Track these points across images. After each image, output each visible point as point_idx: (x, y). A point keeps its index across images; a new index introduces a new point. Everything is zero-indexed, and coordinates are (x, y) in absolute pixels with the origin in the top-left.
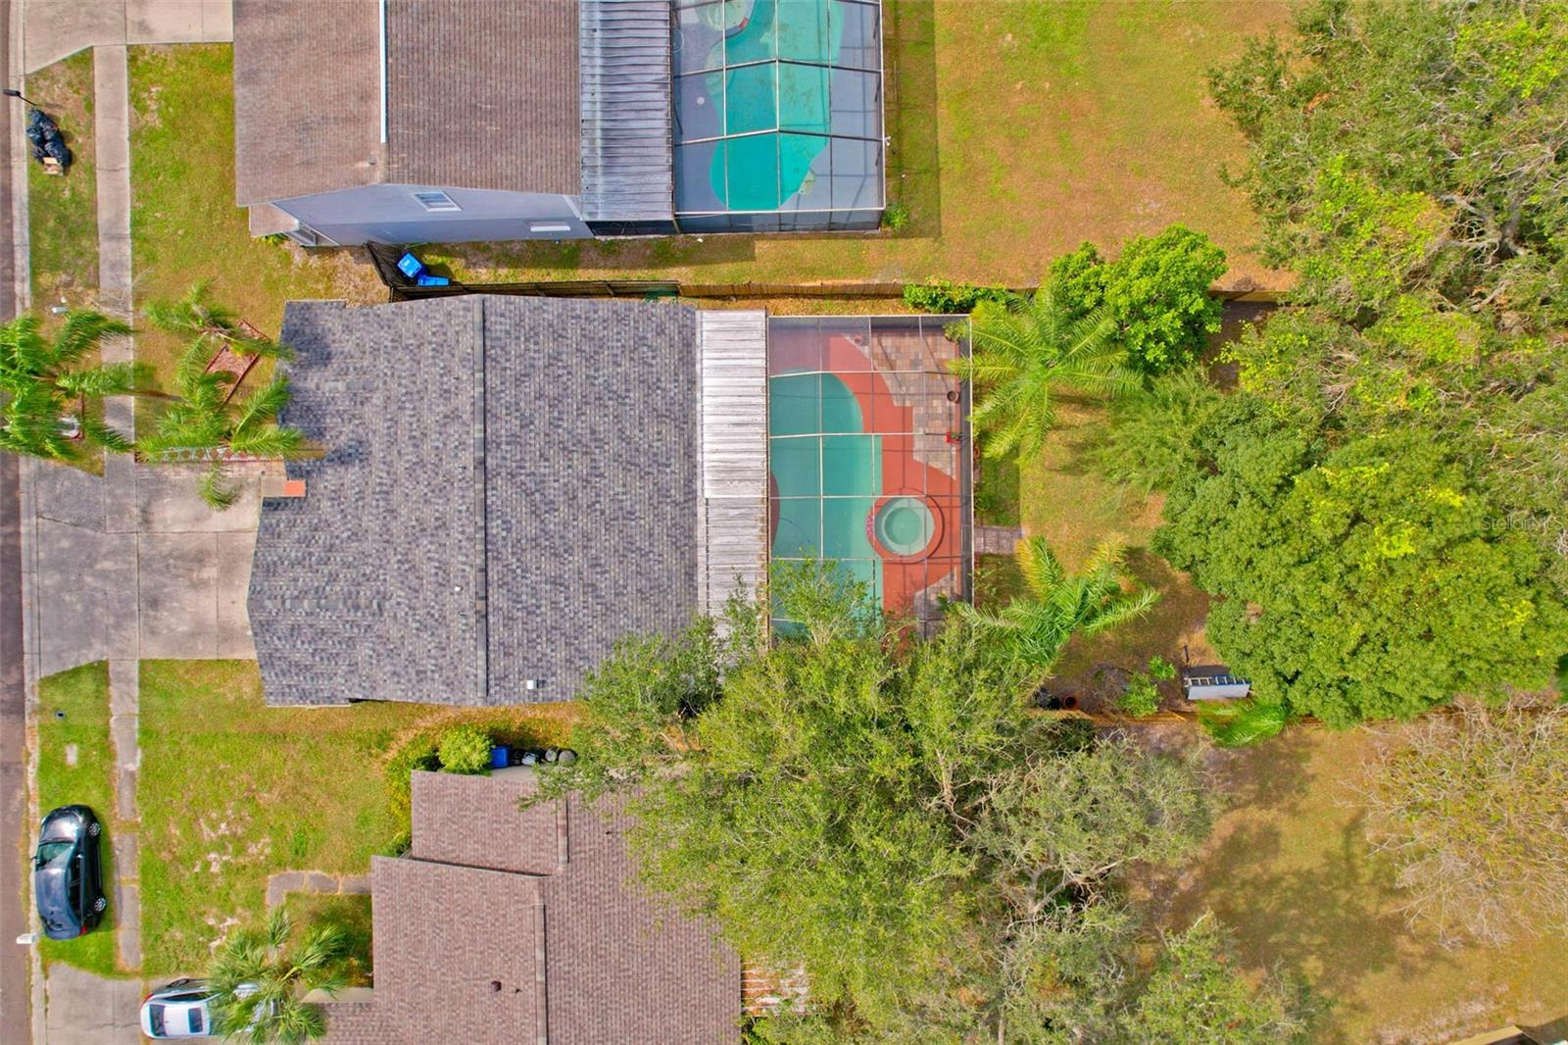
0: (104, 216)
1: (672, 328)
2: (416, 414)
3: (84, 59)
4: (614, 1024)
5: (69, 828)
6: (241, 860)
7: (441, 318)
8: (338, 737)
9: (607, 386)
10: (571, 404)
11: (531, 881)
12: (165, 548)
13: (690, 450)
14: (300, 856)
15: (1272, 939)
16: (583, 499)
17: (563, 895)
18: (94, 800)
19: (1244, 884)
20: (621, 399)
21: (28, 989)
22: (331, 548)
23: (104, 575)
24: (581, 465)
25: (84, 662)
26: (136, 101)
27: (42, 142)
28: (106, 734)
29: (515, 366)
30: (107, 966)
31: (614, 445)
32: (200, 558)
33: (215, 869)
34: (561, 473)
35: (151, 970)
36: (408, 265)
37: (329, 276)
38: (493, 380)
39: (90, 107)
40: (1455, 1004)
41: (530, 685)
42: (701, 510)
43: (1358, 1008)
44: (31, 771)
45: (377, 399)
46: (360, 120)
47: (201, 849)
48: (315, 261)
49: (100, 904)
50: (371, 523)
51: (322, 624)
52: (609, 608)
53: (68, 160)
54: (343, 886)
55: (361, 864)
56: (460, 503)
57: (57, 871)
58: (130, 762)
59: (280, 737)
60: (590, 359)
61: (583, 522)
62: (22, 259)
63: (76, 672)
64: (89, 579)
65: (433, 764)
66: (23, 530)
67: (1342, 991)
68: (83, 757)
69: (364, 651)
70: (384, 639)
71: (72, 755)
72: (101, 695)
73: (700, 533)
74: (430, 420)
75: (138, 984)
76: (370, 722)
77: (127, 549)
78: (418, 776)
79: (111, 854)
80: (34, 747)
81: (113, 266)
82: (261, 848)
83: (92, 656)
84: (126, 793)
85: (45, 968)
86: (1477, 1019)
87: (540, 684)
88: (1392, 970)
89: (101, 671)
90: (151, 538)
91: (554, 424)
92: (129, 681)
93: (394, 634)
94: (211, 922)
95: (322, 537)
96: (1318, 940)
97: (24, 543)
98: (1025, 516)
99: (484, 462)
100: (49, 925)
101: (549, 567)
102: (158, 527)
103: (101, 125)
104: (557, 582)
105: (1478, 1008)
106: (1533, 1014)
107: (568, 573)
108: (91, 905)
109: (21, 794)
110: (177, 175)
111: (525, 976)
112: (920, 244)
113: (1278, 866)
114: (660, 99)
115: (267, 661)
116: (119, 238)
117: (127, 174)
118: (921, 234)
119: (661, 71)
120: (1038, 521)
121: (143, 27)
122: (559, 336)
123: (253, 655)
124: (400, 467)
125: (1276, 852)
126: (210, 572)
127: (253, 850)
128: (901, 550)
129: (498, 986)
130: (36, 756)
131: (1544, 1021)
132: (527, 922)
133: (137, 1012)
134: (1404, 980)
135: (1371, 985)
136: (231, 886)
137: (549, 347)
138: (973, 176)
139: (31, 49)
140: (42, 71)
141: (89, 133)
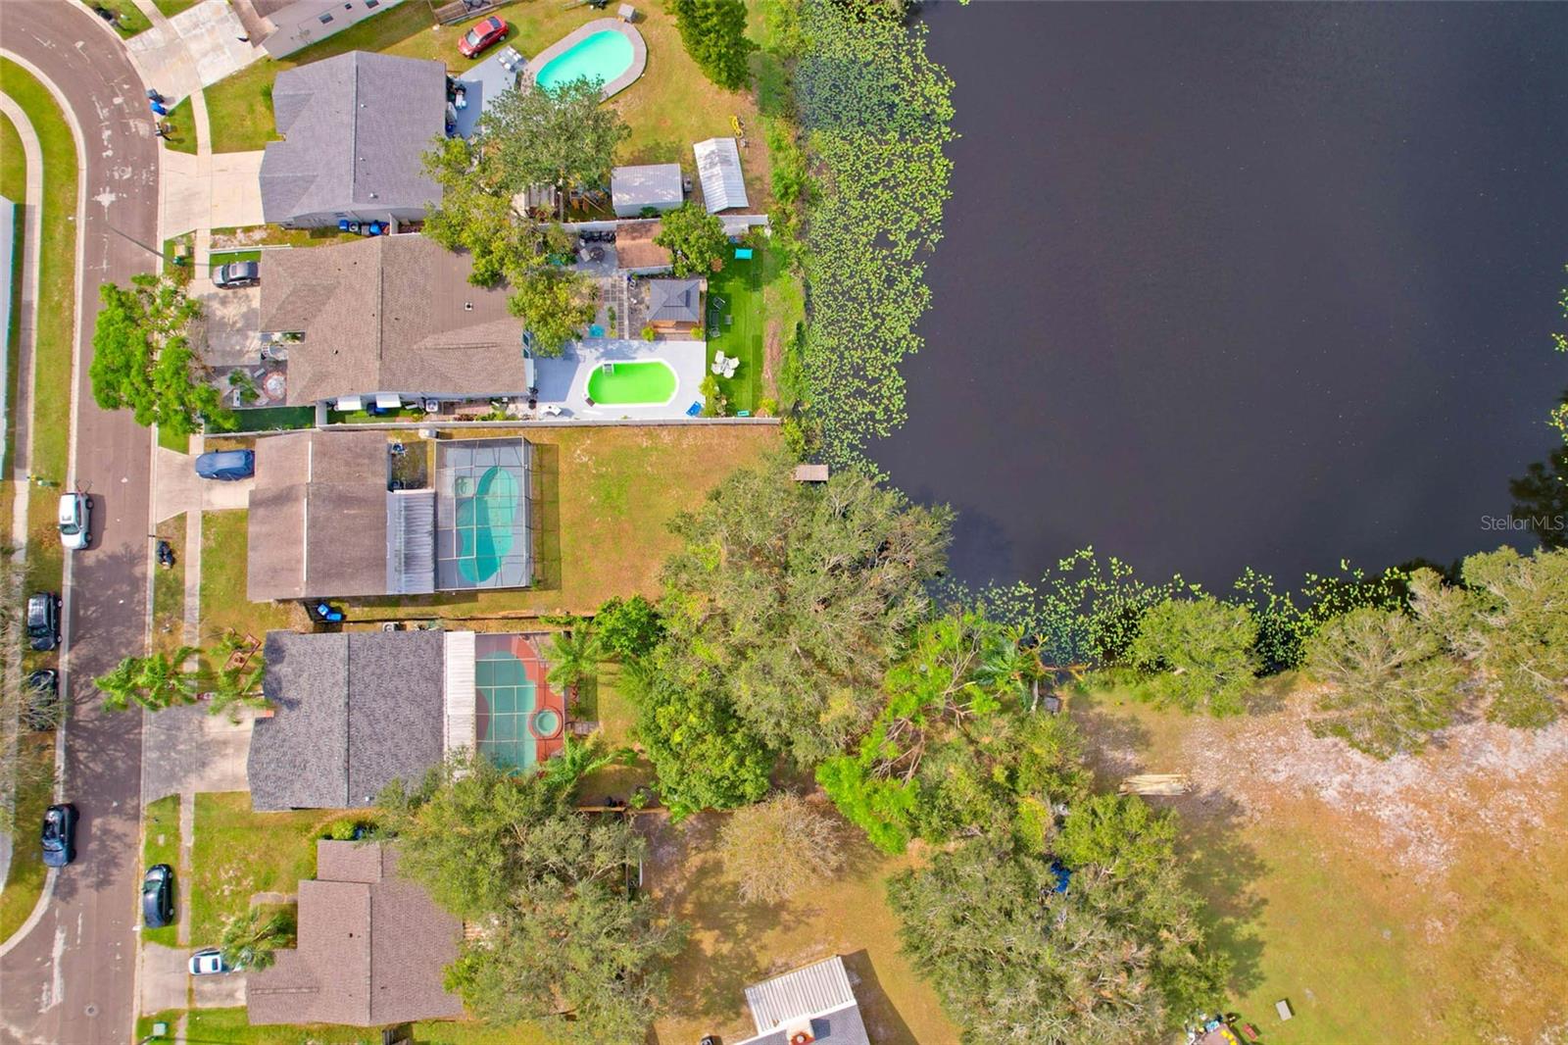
0: (188, 584)
1: (433, 641)
2: (321, 682)
3: (182, 518)
4: (403, 952)
5: (158, 876)
6: (239, 889)
7: (332, 642)
8: (287, 827)
9: (403, 667)
10: (387, 677)
11: (366, 886)
12: (208, 738)
13: (440, 694)
14: (266, 884)
15: (722, 916)
16: (392, 717)
17: (380, 892)
18: (171, 861)
19: (708, 889)
20: (409, 673)
21: (134, 957)
22: (284, 740)
23: (180, 752)
24: (391, 703)
25: (169, 795)
26: (204, 535)
27: (162, 555)
28: (178, 829)
29: (362, 662)
30: (173, 943)
31: (406, 693)
32: (225, 743)
33: (226, 893)
34: (381, 706)
35: (194, 944)
36: (323, 611)
37: (287, 612)
38: (353, 669)
39: (184, 538)
40: (809, 946)
41: (367, 799)
42: (445, 720)
43: (763, 947)
44: (141, 848)
45: (305, 675)
46: (294, 570)
47: (220, 883)
48: (281, 606)
49: (171, 912)
50: (302, 729)
51: (279, 774)
52: (403, 764)
53: (173, 562)
54: (286, 899)
55: (294, 888)
56: (338, 722)
57: (152, 896)
58: (188, 841)
59: (260, 828)
60: (396, 657)
61: (392, 727)
62: (149, 607)
63: (165, 799)
64: (173, 754)
65: (329, 837)
66: (143, 731)
67: (755, 941)
68: (166, 840)
69: (297, 786)
70: (306, 780)
71: (161, 840)
72: (176, 810)
73: (445, 730)
74: (327, 685)
75: (188, 950)
76: (302, 819)
77: (192, 739)
78: (321, 842)
79: (177, 888)
80: (143, 836)
81: (191, 609)
82: (249, 882)
83: (173, 791)
84: (186, 857)
85: (143, 945)
86: (820, 952)
87: (371, 799)
88: (779, 929)
89: (176, 799)
90: (202, 736)
91: (379, 686)
92: (190, 803)
93: (310, 778)
94: (224, 919)
95: (281, 736)
96: (744, 915)
97: (143, 737)
98: (600, 717)
99: (348, 703)
100: (147, 920)
101: (377, 748)
102: (206, 730)
103: (189, 546)
104: (380, 754)
105: (820, 947)
106: (846, 949)
107: (384, 750)
108: (167, 912)
109: (136, 859)
110: (221, 568)
111: (362, 929)
112: (552, 594)
113: (723, 879)
114: (429, 540)
115: (255, 792)
116: (194, 595)
117: (199, 568)
118: (554, 589)
119: (429, 528)
120: (607, 718)
121: (209, 502)
122: (382, 647)
123: (248, 789)
124: (315, 705)
125: (722, 872)
126: (230, 751)
127: (245, 883)
128: (546, 734)
129: (351, 935)
130: (144, 842)
131: (851, 952)
132: (364, 904)
133: (187, 964)
134: (785, 933)
135: (770, 936)
136: (234, 901)
137: (378, 653)
138: (577, 561)
139: (159, 514)
140: (163, 523)
141: (183, 549)
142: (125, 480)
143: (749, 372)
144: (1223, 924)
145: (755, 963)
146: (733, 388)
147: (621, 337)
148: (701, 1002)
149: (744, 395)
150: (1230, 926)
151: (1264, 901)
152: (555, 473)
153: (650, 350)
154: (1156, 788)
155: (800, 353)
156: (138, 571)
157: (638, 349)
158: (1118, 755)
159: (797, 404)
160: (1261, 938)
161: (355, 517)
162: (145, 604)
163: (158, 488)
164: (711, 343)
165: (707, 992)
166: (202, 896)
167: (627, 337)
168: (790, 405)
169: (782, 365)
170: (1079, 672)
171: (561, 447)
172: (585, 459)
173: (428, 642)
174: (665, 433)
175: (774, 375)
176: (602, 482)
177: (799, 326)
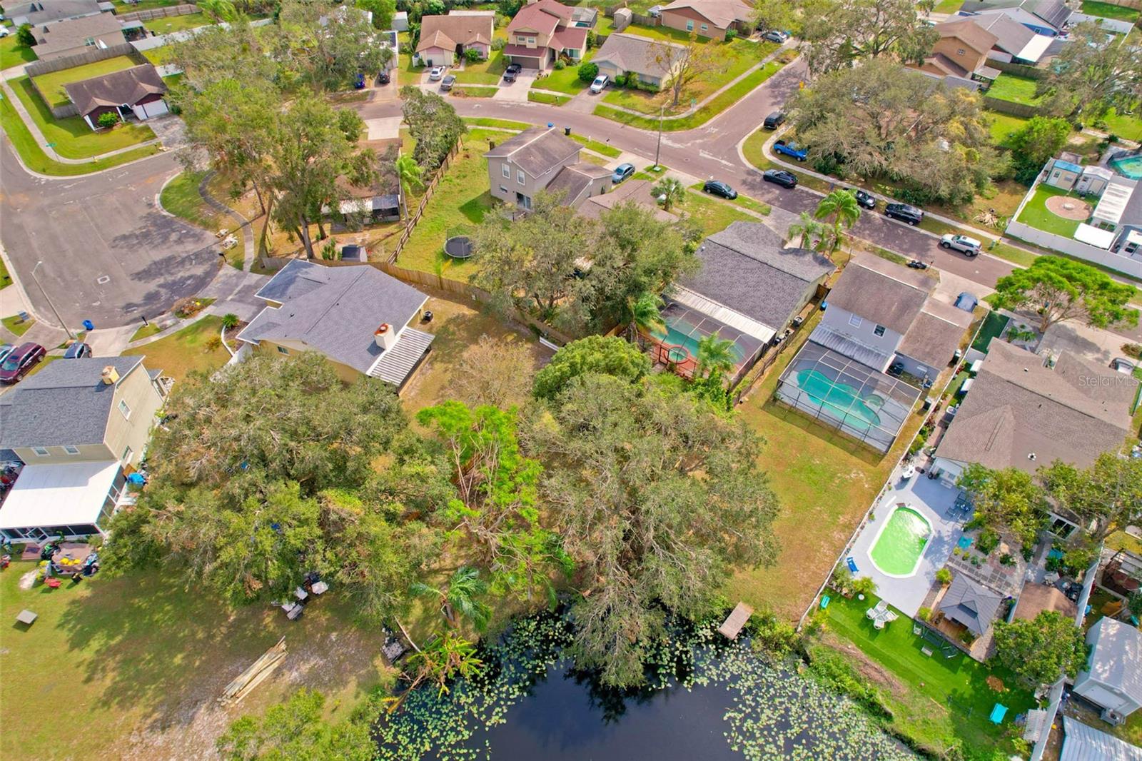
1: (775, 322)
5: (731, 194)
6: (698, 212)
9: (769, 300)
10: (769, 289)
13: (739, 310)
16: (742, 281)
18: (735, 200)
20: (763, 301)
24: (752, 284)
28: (749, 209)
29: (787, 282)
30: (694, 187)
31: (752, 293)
33: (701, 208)
34: (752, 279)
38: (786, 275)
44: (750, 198)
47: (708, 209)
49: (710, 192)
58: (739, 209)
60: (779, 299)
61: (736, 277)
62: (887, 249)
63: (769, 212)
71: (748, 203)
72: (760, 212)
79: (720, 197)
80: (756, 200)
83: (771, 215)
84: (733, 205)
89: (765, 214)
91: (766, 283)
92: (760, 217)
99: (766, 264)
101: (730, 265)
104: (725, 265)
107: (725, 268)
108: (711, 190)
112: (761, 403)
114: (847, 353)
118: (764, 406)
122: (790, 294)
130: (753, 198)
137: (787, 291)
138: (775, 427)
139: (946, 275)
140: (938, 273)
143: (864, 635)
144: (121, 633)
145: (442, 361)
146: (855, 612)
147: (951, 559)
148: (452, 328)
149: (842, 614)
150: (111, 637)
151: (88, 680)
152: (852, 453)
153: (927, 573)
154: (253, 671)
155: (857, 698)
156: (913, 253)
157: (934, 564)
158: (305, 668)
159: (807, 660)
160: (76, 651)
161: (889, 308)
162: (890, 249)
164: (910, 623)
165: (454, 333)
166: (708, 203)
167: (950, 564)
168: (810, 650)
169: (855, 670)
170: (391, 704)
171: (871, 468)
172: (853, 475)
173: (777, 319)
174: (843, 537)
175: (848, 654)
176: (827, 474)
177: (888, 716)
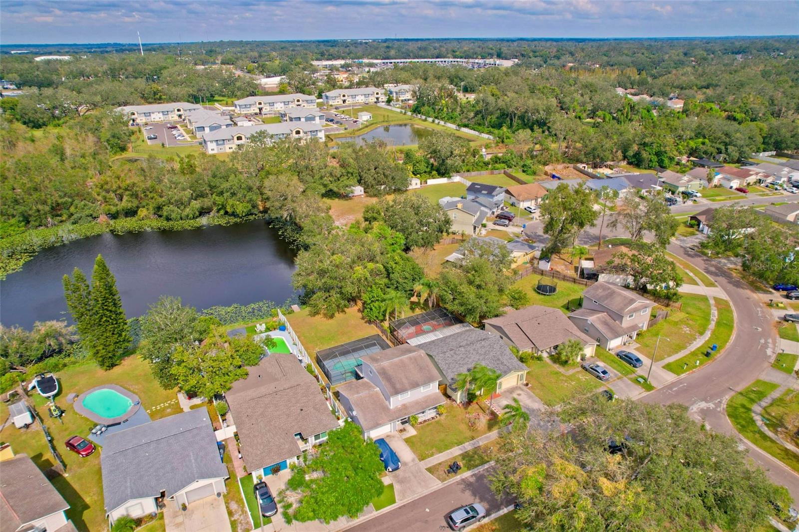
0: (461, 452)
3: (430, 470)
26: (432, 455)
39: (440, 464)
53: (456, 463)
81: (472, 445)
103: (442, 460)
116: (464, 447)
121: (413, 460)
139: (436, 485)
140: (439, 479)
141: (446, 461)
142: (428, 510)
156: (472, 480)
162: (487, 469)
163: (421, 492)
